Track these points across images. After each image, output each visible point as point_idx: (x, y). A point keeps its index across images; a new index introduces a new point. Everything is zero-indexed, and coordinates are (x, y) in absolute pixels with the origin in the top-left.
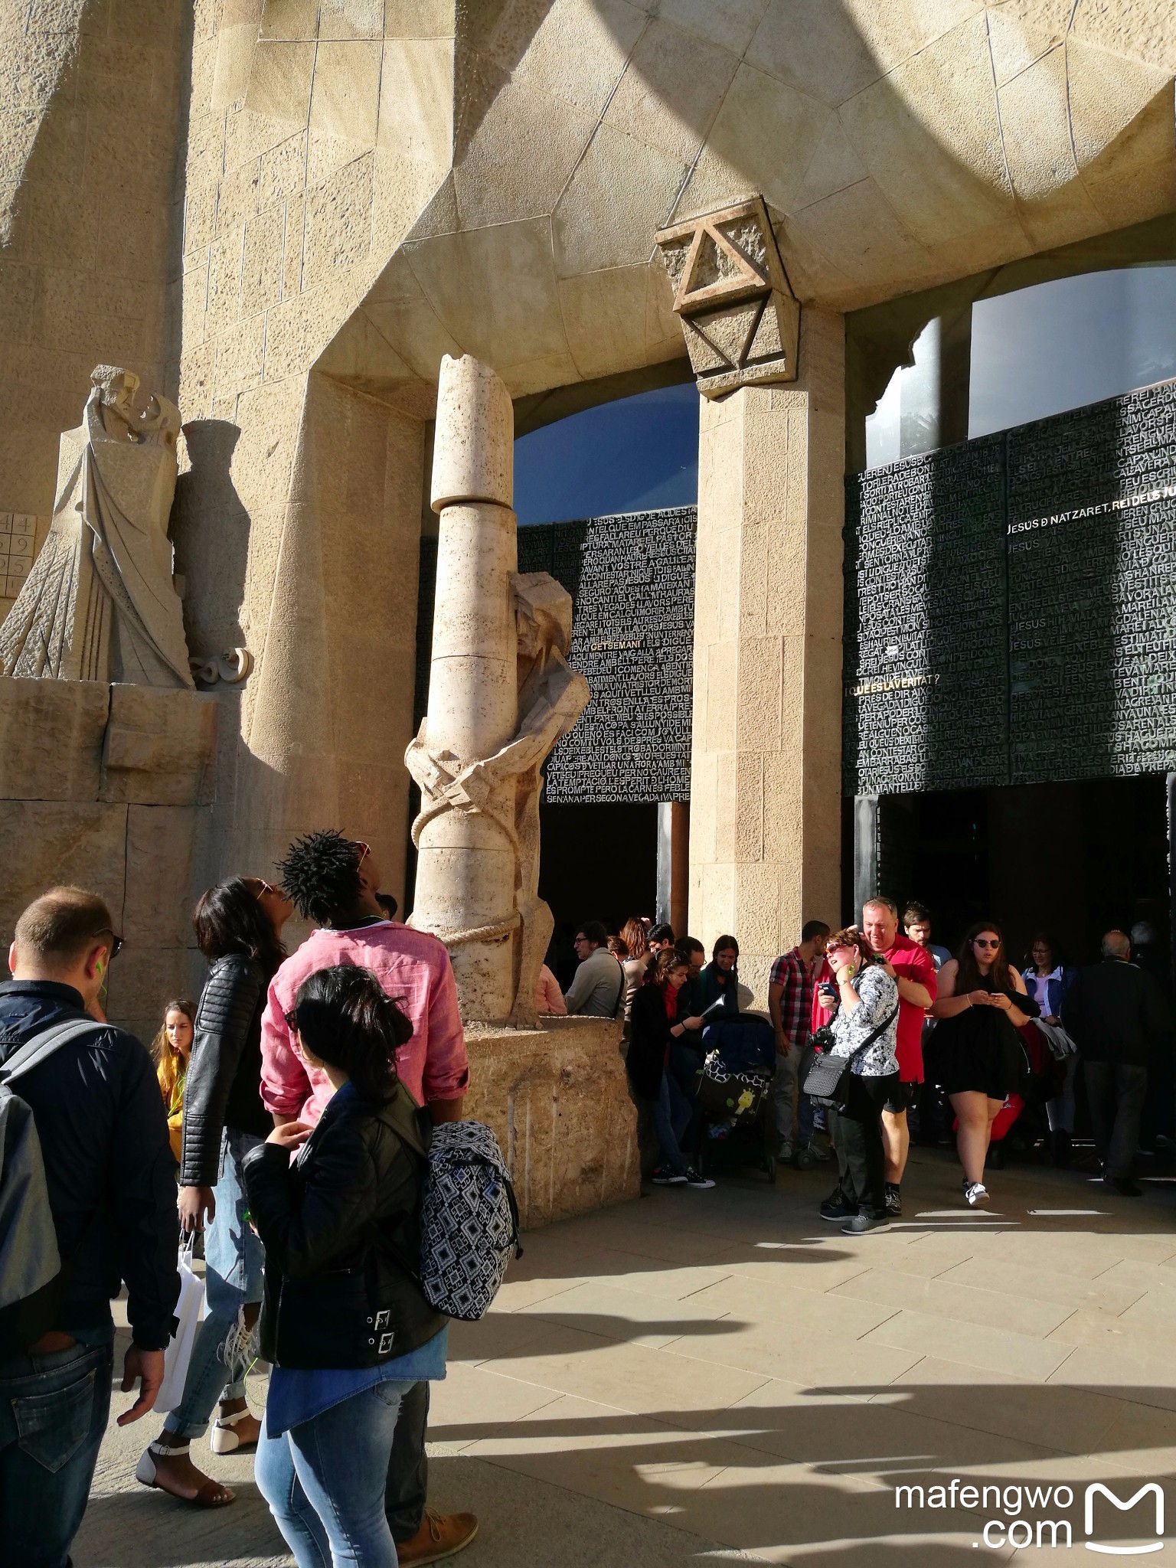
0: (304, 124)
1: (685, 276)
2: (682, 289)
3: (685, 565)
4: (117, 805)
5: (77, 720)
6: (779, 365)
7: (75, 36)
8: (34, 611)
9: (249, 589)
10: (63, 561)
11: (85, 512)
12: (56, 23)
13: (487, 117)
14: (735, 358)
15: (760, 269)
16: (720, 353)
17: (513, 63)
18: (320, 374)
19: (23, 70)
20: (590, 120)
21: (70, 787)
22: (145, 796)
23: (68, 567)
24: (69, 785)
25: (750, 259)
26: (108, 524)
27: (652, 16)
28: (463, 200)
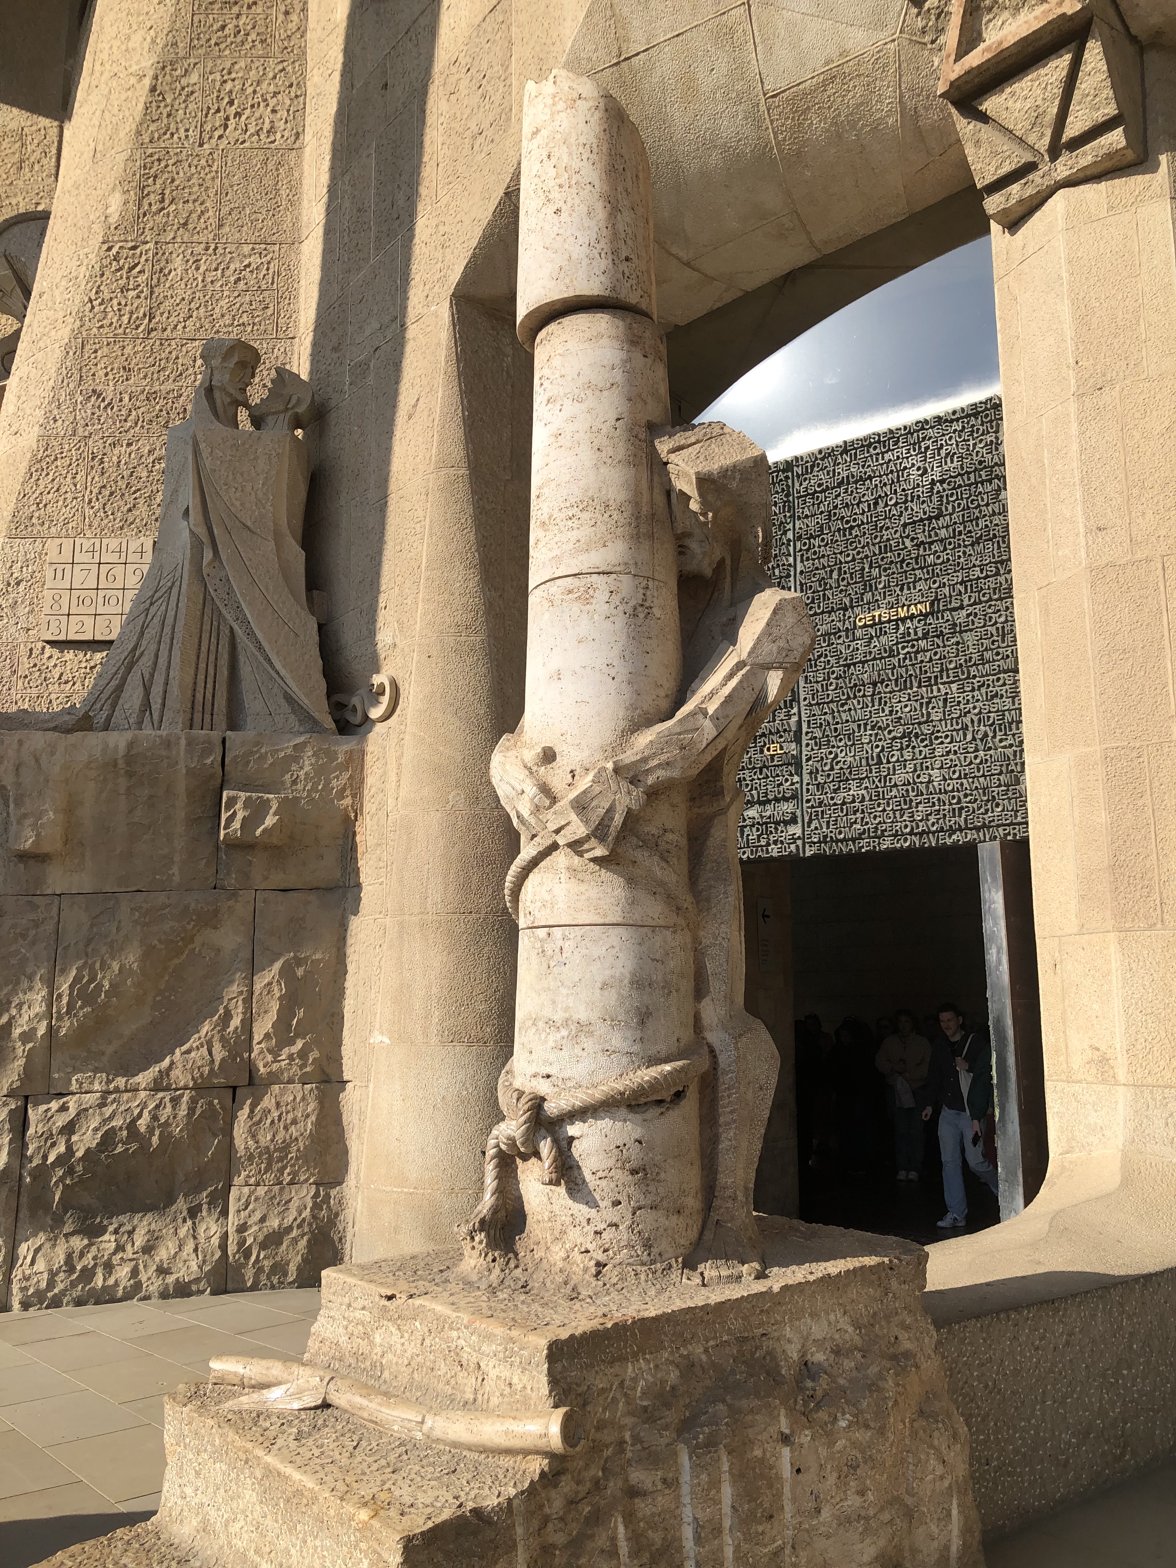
1: (951, 35)
2: (949, 56)
3: (990, 481)
4: (241, 892)
5: (181, 786)
6: (1116, 138)
8: (135, 649)
10: (169, 584)
11: (192, 519)
14: (1043, 144)
16: (1019, 143)
18: (464, 300)
21: (177, 873)
22: (278, 879)
23: (175, 591)
24: (175, 870)
26: (218, 530)
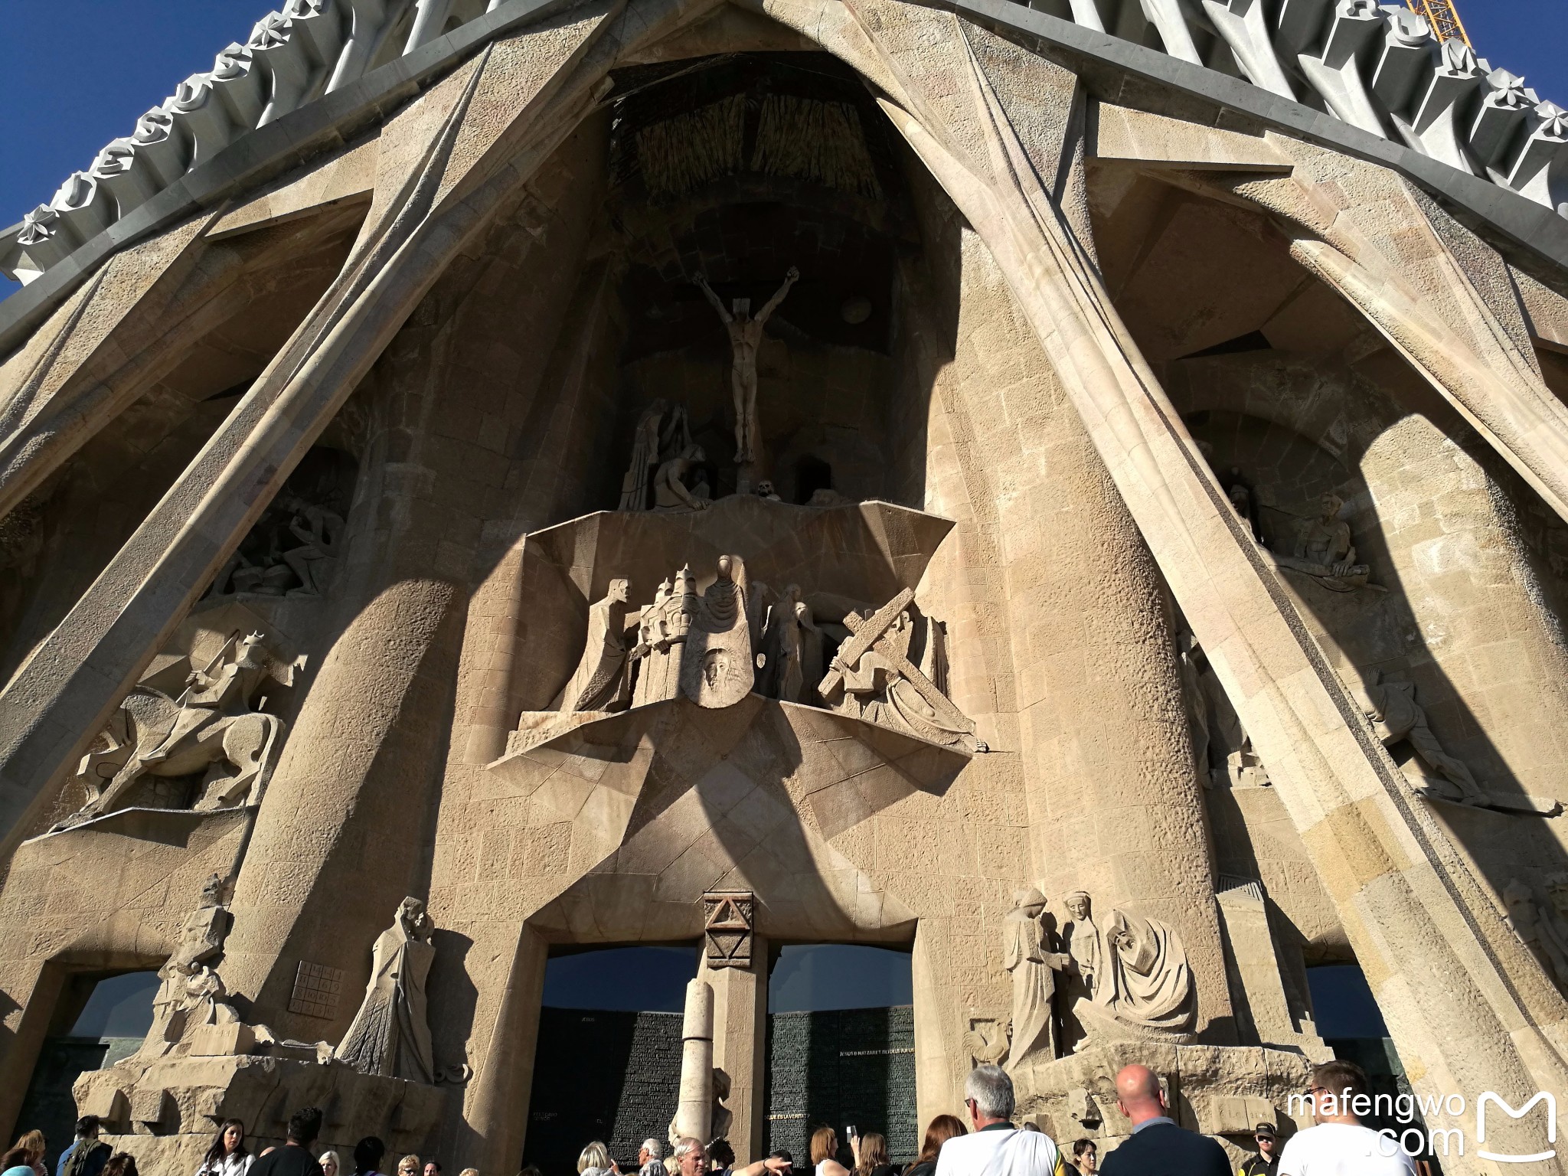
0: (528, 793)
1: (713, 915)
2: (710, 921)
5: (388, 1101)
6: (747, 961)
7: (398, 710)
8: (366, 1033)
9: (474, 1031)
10: (381, 1006)
11: (399, 980)
12: (388, 701)
13: (642, 830)
14: (728, 953)
15: (747, 921)
16: (722, 953)
17: (659, 813)
18: (529, 924)
19: (366, 721)
20: (686, 844)
25: (744, 916)
26: (408, 987)
27: (724, 816)
28: (621, 860)
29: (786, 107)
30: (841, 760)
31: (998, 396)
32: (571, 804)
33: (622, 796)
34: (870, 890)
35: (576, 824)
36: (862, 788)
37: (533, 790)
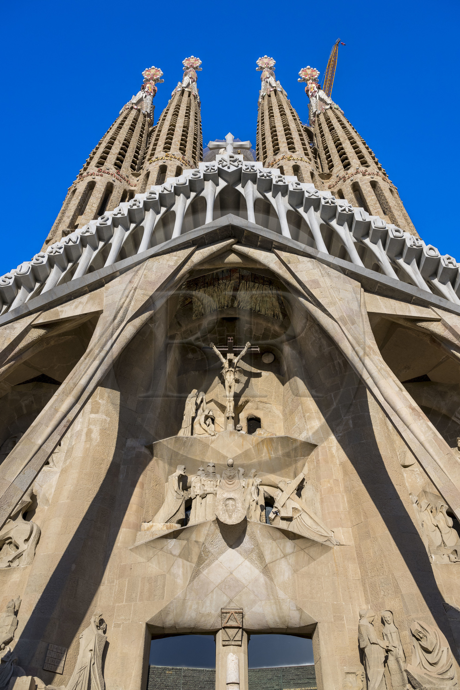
0: (146, 561)
2: (225, 623)
6: (240, 643)
10: (85, 667)
11: (92, 653)
13: (195, 579)
14: (232, 639)
16: (229, 638)
17: (203, 571)
18: (148, 625)
20: (215, 586)
27: (231, 573)
29: (249, 286)
30: (282, 549)
31: (331, 395)
32: (166, 567)
33: (188, 563)
34: (295, 609)
35: (168, 576)
36: (290, 561)
37: (149, 560)
